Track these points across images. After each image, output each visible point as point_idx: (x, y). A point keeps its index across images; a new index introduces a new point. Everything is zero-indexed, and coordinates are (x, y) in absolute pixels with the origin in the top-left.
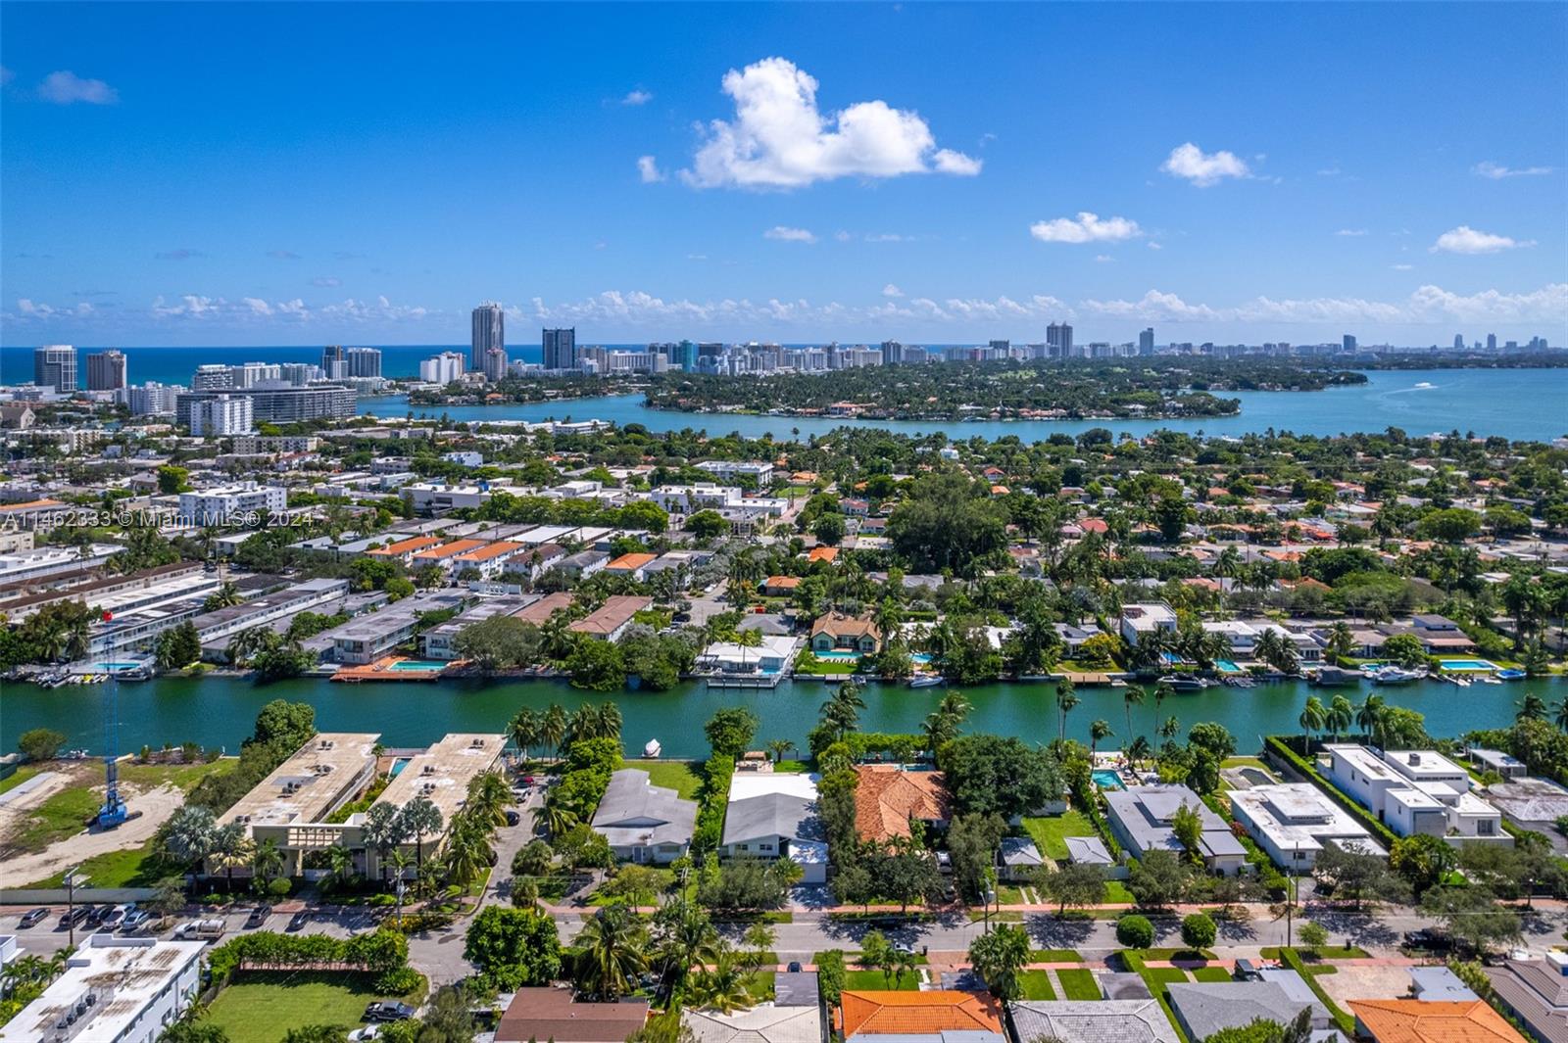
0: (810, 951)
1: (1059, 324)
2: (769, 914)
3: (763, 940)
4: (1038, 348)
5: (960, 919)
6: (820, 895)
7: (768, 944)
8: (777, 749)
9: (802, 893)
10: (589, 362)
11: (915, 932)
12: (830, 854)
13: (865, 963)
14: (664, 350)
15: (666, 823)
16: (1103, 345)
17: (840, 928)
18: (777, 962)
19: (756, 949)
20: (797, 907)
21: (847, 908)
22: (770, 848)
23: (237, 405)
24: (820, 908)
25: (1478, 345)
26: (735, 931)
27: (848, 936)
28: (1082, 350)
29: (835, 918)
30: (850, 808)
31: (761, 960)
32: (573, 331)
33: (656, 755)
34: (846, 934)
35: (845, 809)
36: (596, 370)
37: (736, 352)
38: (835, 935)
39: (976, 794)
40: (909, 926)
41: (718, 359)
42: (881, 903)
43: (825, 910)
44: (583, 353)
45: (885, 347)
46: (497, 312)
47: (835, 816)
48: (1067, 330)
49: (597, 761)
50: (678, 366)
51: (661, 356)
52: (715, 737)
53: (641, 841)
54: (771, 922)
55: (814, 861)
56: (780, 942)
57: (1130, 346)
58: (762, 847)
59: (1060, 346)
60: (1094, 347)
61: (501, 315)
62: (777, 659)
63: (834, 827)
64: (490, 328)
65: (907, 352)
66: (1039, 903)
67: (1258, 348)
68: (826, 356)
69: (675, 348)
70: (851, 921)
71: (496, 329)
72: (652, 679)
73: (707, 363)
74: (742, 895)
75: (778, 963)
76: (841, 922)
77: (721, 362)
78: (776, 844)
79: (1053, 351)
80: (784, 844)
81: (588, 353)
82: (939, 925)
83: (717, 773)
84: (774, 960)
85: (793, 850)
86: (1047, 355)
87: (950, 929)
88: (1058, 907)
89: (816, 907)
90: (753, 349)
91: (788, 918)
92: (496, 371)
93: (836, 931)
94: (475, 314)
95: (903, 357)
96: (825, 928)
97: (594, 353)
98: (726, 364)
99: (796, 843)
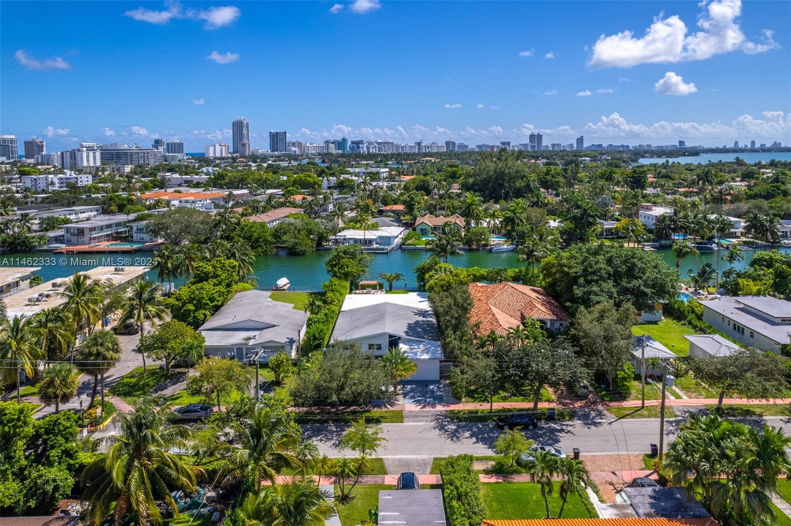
0: (427, 456)
1: (536, 134)
2: (376, 412)
3: (365, 443)
4: (525, 145)
5: (600, 414)
6: (432, 391)
7: (372, 448)
8: (388, 280)
9: (412, 390)
10: (293, 149)
11: (553, 431)
12: (445, 347)
13: (499, 470)
14: (333, 143)
15: (274, 326)
16: (558, 145)
17: (459, 427)
18: (383, 471)
19: (357, 454)
20: (408, 405)
21: (466, 406)
22: (379, 348)
23: (91, 154)
24: (434, 406)
25: (746, 146)
26: (332, 432)
27: (471, 436)
28: (547, 146)
29: (454, 417)
30: (465, 300)
31: (360, 470)
32: (285, 133)
33: (286, 288)
34: (467, 434)
35: (460, 300)
36: (298, 153)
37: (370, 143)
38: (454, 436)
39: (595, 288)
40: (542, 424)
41: (361, 146)
42: (504, 399)
43: (440, 408)
44: (291, 144)
45: (447, 143)
46: (245, 122)
47: (449, 307)
48: (539, 137)
49: (215, 276)
50: (340, 151)
51: (331, 145)
52: (333, 266)
53: (245, 342)
54: (378, 421)
55: (426, 356)
56: (389, 445)
57: (572, 145)
58: (371, 346)
59: (536, 144)
60: (553, 145)
61: (247, 124)
62: (390, 237)
63: (448, 318)
64: (242, 131)
65: (458, 146)
66: (685, 397)
67: (636, 147)
68: (417, 147)
69: (339, 142)
70: (473, 419)
71: (245, 131)
72: (293, 247)
73: (355, 148)
74: (342, 388)
75: (386, 473)
76: (461, 421)
77: (363, 148)
78: (385, 342)
79: (533, 147)
80: (394, 341)
81: (294, 144)
82: (578, 422)
83: (332, 291)
84: (380, 468)
85: (403, 347)
86: (530, 149)
87: (592, 427)
88: (714, 402)
89: (429, 403)
90: (379, 143)
91: (399, 417)
92: (245, 152)
93: (456, 431)
94: (234, 124)
95: (456, 149)
96: (442, 427)
97: (297, 144)
98: (365, 149)
99: (406, 342)
